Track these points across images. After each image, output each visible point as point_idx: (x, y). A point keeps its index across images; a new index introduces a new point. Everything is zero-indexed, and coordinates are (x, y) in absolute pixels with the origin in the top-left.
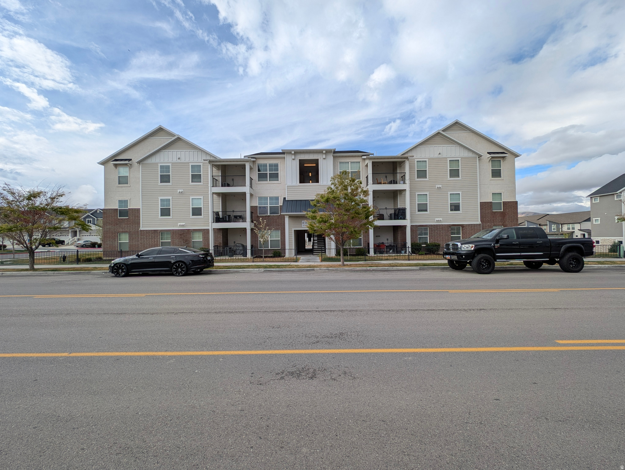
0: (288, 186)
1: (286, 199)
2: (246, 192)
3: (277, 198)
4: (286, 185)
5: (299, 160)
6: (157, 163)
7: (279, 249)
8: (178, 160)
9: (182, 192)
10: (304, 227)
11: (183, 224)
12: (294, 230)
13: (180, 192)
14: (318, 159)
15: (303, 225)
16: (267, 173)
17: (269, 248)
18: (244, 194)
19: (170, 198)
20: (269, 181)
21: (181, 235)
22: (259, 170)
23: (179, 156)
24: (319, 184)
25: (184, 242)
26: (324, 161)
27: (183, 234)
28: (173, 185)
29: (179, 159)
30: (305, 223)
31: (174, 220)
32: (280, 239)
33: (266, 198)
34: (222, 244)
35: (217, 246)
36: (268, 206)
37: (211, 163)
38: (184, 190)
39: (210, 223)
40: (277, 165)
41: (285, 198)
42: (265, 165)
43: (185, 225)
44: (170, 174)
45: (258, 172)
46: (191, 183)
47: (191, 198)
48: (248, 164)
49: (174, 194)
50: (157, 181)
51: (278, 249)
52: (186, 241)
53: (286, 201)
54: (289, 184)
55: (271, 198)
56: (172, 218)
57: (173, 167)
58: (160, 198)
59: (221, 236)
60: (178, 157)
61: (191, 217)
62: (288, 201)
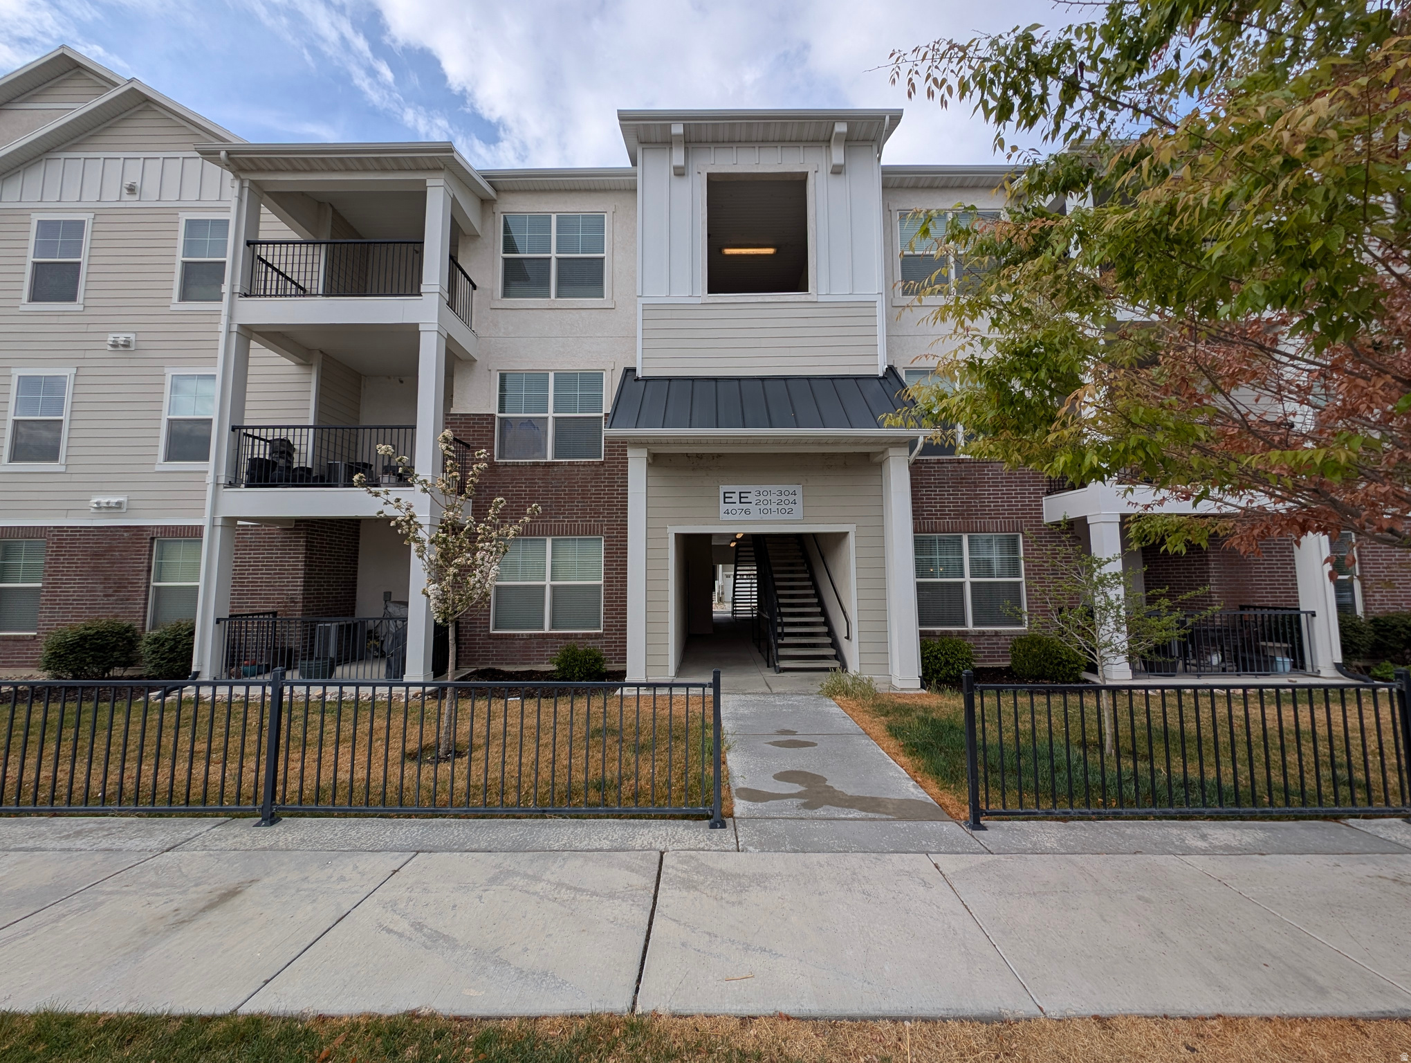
0: (646, 308)
1: (639, 374)
2: (417, 325)
3: (593, 380)
4: (641, 301)
5: (710, 176)
6: (25, 213)
7: (597, 636)
8: (126, 197)
9: (127, 345)
10: (730, 517)
11: (114, 500)
12: (676, 535)
13: (115, 345)
14: (805, 175)
15: (723, 507)
16: (549, 259)
17: (542, 628)
18: (410, 334)
19: (68, 372)
20: (558, 296)
21: (96, 555)
22: (509, 246)
23: (133, 177)
24: (809, 298)
25: (110, 591)
26: (838, 184)
27: (111, 549)
28: (88, 311)
29: (131, 190)
30: (736, 498)
31: (75, 478)
32: (602, 582)
33: (539, 379)
34: (299, 606)
35: (275, 614)
36: (547, 418)
37: (243, 176)
38: (142, 337)
39: (210, 489)
40: (597, 223)
41: (634, 370)
42: (542, 222)
43: (125, 506)
44: (83, 259)
45: (505, 252)
46: (177, 305)
47: (170, 372)
48: (441, 182)
49: (89, 354)
50: (16, 294)
51: (588, 636)
52: (120, 587)
53: (637, 380)
54: (657, 293)
55: (564, 379)
56: (63, 469)
57: (98, 227)
58: (17, 372)
59: (301, 565)
60: (127, 182)
61: (158, 468)
62: (647, 380)
